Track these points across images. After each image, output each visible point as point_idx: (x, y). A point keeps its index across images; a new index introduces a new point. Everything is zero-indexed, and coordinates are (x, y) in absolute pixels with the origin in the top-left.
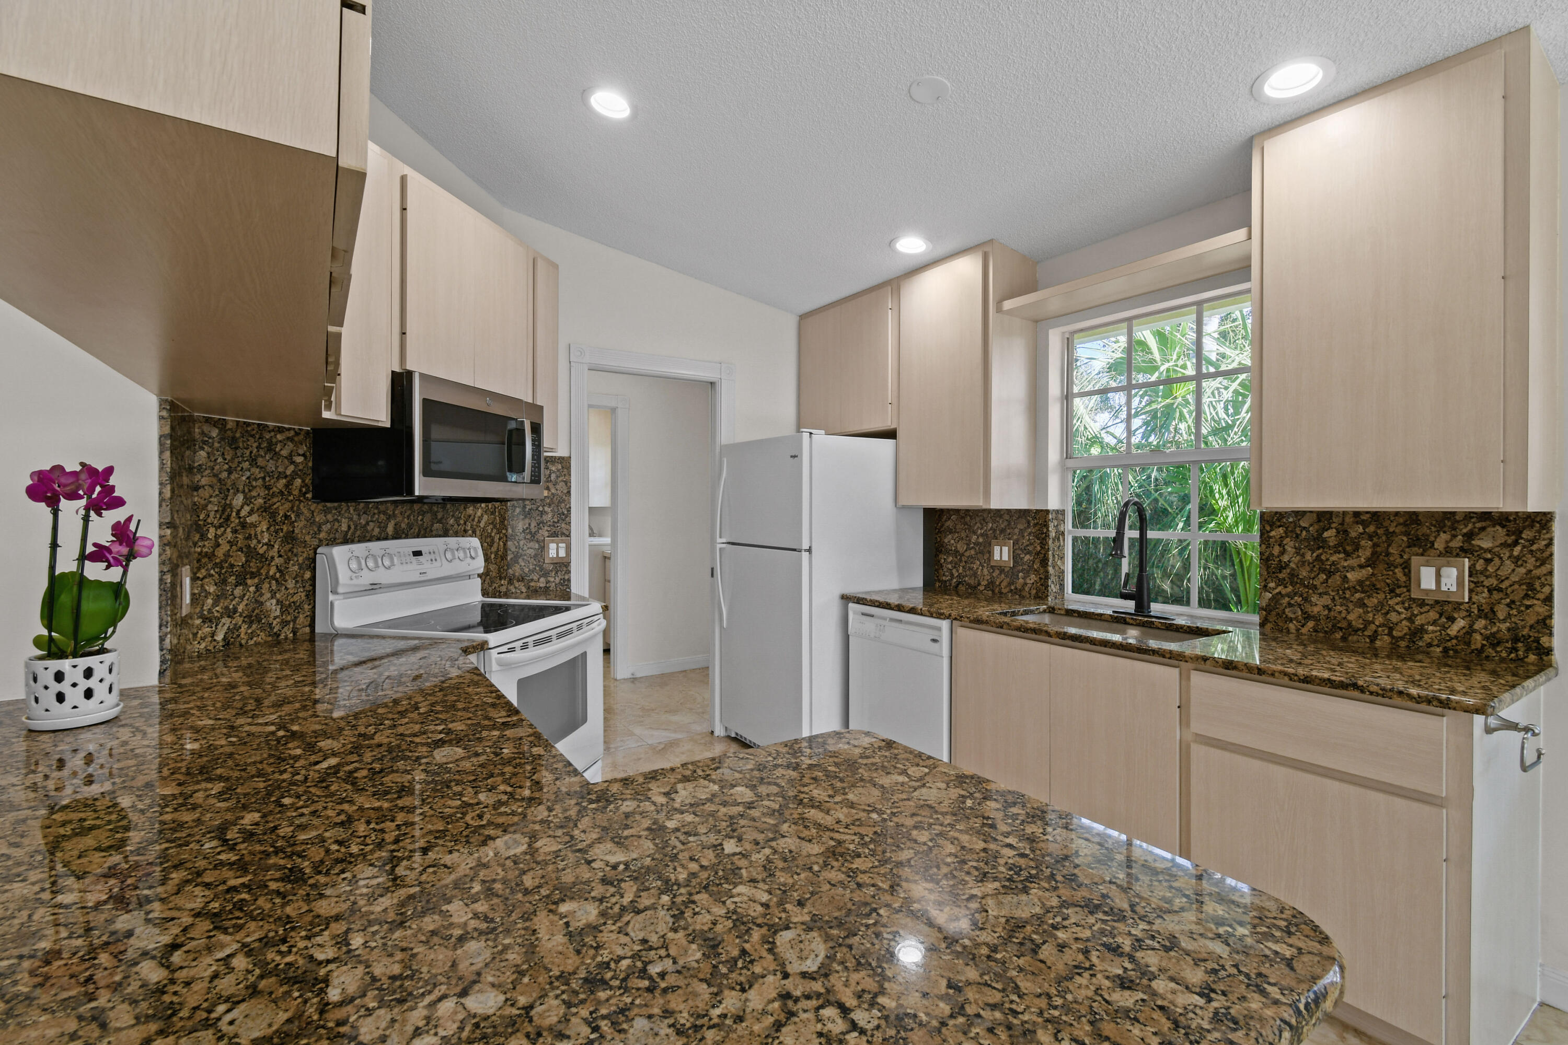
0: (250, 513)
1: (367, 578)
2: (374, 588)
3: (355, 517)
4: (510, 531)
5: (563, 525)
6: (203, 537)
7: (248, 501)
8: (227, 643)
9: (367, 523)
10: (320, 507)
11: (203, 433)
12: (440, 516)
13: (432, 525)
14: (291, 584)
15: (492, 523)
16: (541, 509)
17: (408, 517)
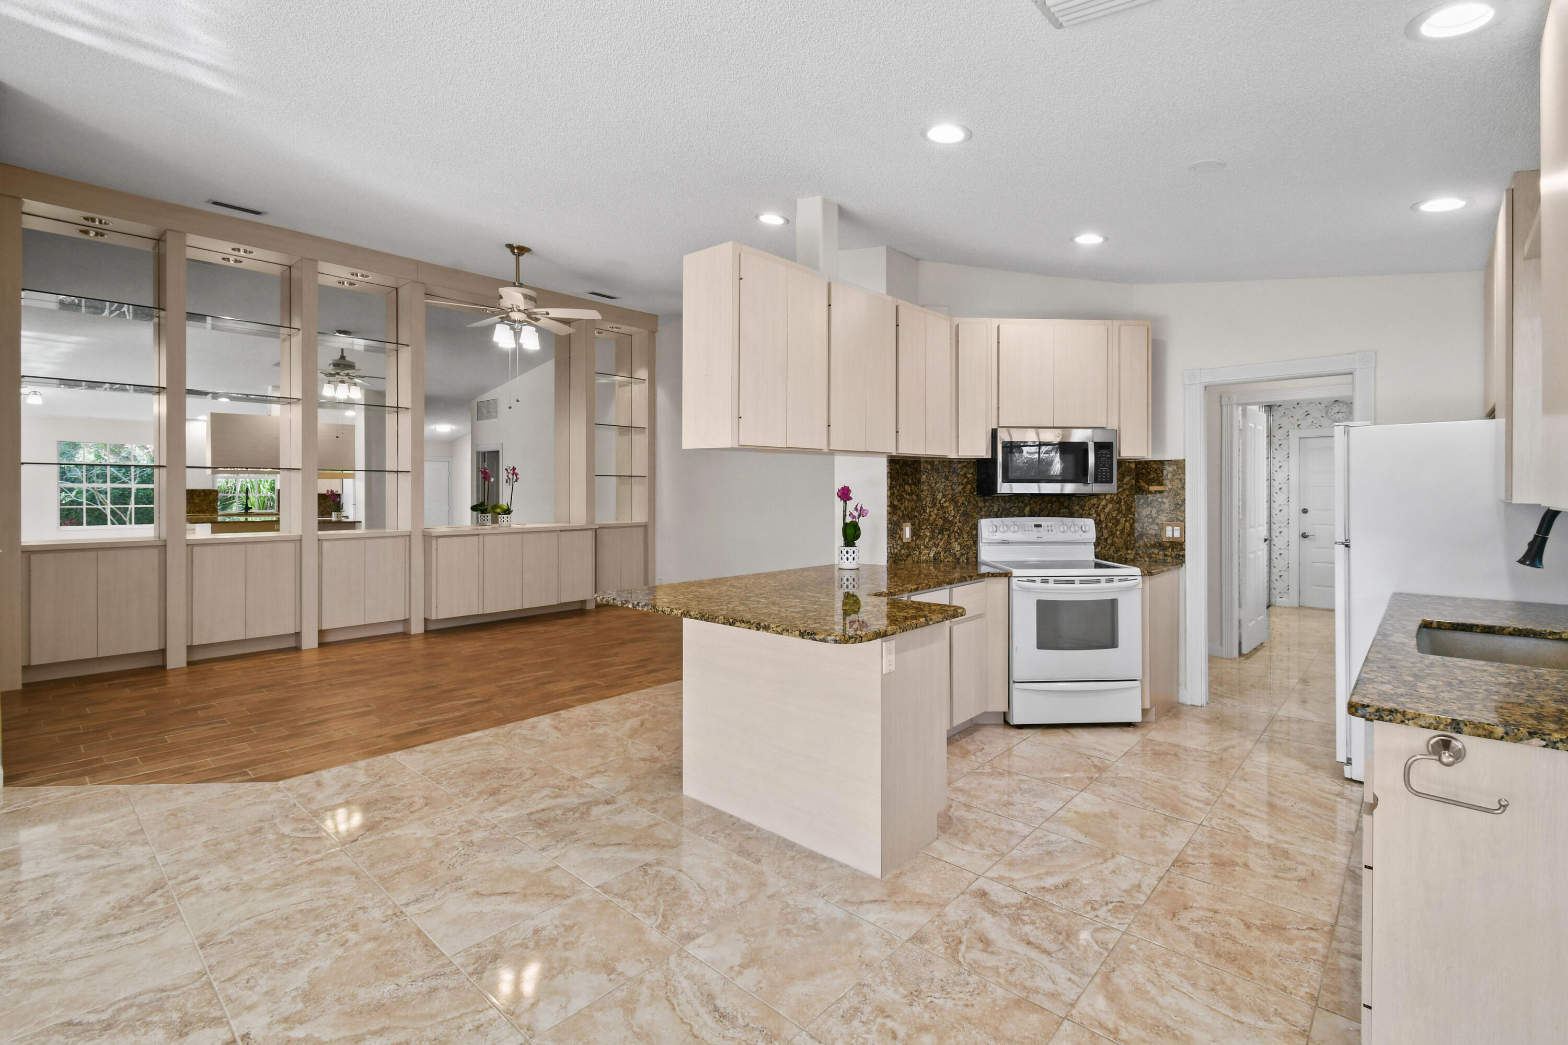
0: (945, 502)
1: (999, 536)
2: (1004, 542)
3: (1003, 504)
4: (1136, 516)
5: (1178, 513)
6: (925, 511)
7: (944, 496)
8: (935, 559)
9: (1011, 508)
10: (982, 499)
11: (924, 468)
12: (1066, 505)
13: (1060, 509)
14: (965, 536)
15: (1118, 510)
16: (1160, 500)
17: (1040, 505)
